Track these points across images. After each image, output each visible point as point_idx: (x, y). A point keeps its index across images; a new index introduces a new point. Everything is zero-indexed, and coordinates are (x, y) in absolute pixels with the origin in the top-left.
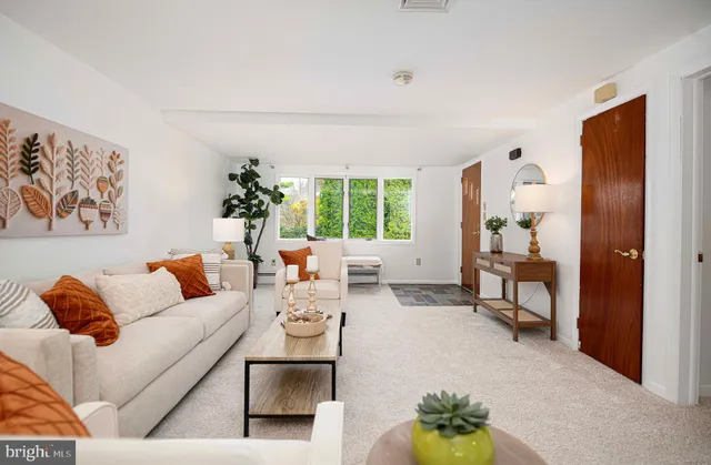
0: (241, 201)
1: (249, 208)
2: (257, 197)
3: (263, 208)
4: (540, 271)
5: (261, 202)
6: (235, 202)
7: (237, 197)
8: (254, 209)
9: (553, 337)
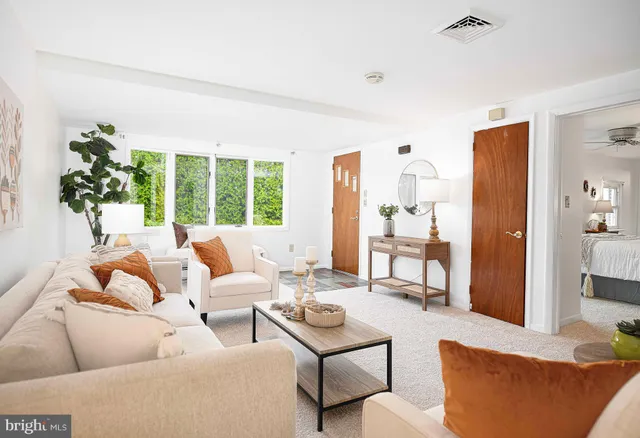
0: (87, 178)
1: (98, 189)
2: (108, 174)
3: (119, 189)
4: (437, 251)
5: (116, 182)
6: (78, 180)
7: (80, 173)
8: (106, 190)
9: (447, 304)
